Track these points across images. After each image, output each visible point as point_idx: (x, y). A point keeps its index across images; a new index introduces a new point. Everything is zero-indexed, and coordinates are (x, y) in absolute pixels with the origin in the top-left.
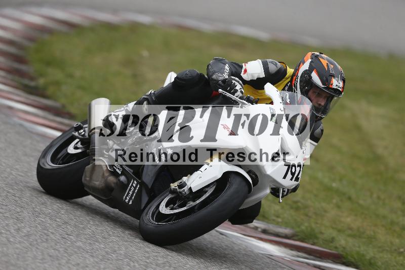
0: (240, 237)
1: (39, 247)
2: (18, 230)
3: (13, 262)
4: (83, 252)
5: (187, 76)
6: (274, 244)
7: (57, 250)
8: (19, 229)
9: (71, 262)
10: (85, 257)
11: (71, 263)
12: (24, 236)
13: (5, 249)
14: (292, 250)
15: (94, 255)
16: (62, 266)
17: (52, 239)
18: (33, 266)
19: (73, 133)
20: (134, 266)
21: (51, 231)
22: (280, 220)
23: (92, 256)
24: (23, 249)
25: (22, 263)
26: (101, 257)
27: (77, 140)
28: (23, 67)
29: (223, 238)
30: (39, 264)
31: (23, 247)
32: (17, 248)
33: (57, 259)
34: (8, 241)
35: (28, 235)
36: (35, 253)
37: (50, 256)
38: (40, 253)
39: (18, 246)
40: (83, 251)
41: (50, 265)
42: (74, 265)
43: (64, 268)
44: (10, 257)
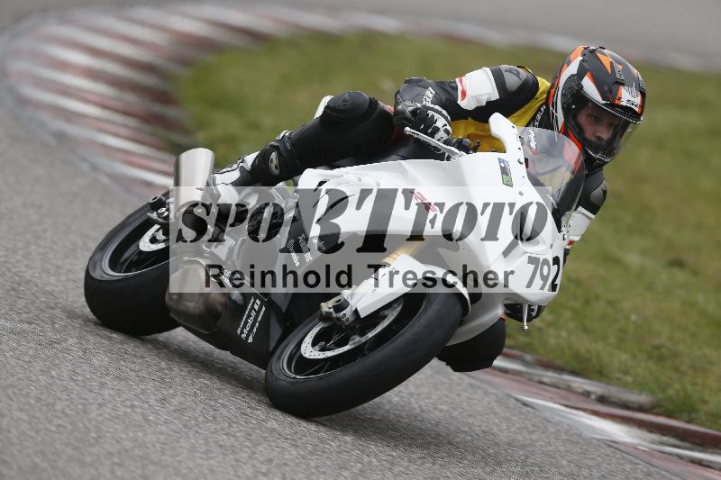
0: (558, 410)
1: (200, 431)
2: (163, 400)
3: (154, 457)
4: (278, 439)
5: (346, 103)
6: (619, 423)
7: (233, 436)
8: (165, 399)
9: (256, 456)
10: (282, 448)
11: (256, 459)
12: (175, 411)
13: (140, 434)
14: (651, 432)
15: (299, 444)
16: (242, 464)
17: (223, 417)
18: (191, 464)
19: (149, 214)
20: (370, 463)
21: (220, 401)
22: (629, 379)
23: (296, 446)
24: (172, 434)
25: (170, 460)
26: (310, 448)
27: (157, 227)
28: (171, 112)
29: (529, 412)
30: (199, 461)
31: (173, 430)
32: (161, 433)
33: (233, 451)
34: (146, 420)
35: (180, 410)
36: (194, 441)
37: (221, 446)
38: (202, 442)
39: (164, 428)
40: (278, 436)
41: (219, 462)
42: (262, 463)
43: (245, 467)
44: (147, 447)
